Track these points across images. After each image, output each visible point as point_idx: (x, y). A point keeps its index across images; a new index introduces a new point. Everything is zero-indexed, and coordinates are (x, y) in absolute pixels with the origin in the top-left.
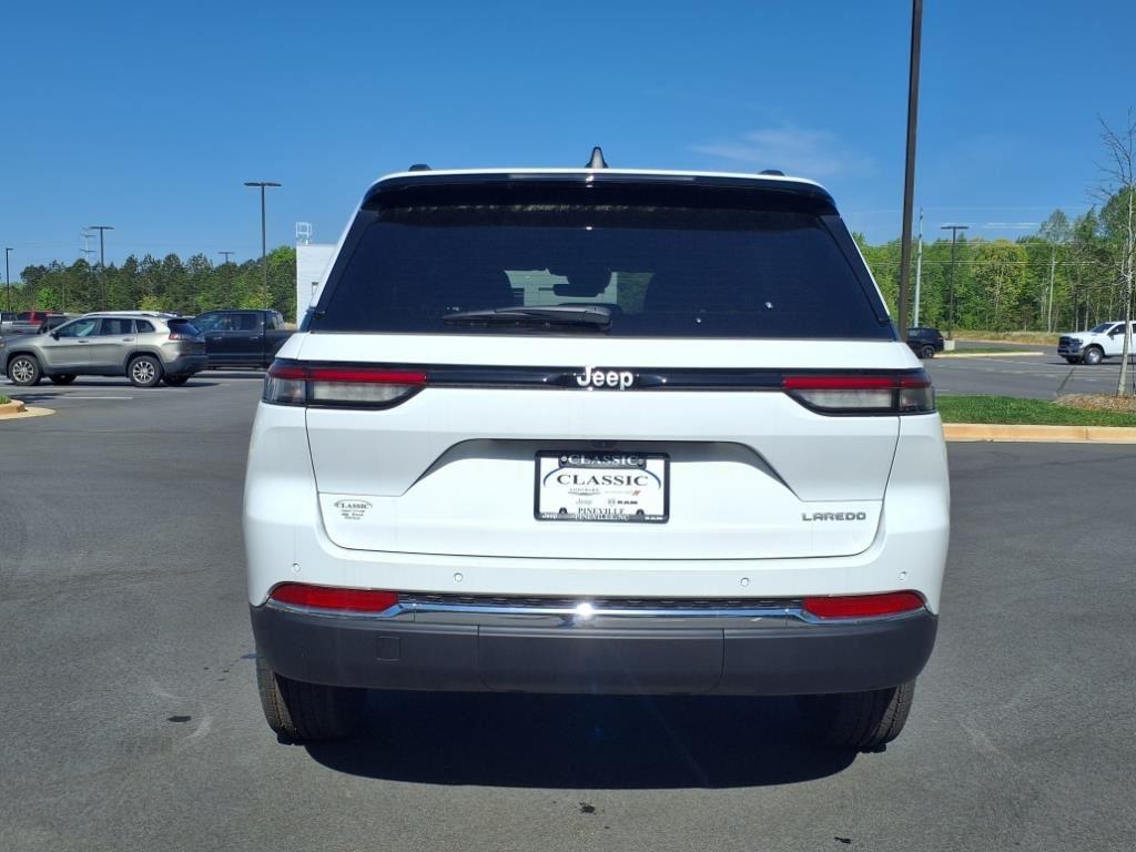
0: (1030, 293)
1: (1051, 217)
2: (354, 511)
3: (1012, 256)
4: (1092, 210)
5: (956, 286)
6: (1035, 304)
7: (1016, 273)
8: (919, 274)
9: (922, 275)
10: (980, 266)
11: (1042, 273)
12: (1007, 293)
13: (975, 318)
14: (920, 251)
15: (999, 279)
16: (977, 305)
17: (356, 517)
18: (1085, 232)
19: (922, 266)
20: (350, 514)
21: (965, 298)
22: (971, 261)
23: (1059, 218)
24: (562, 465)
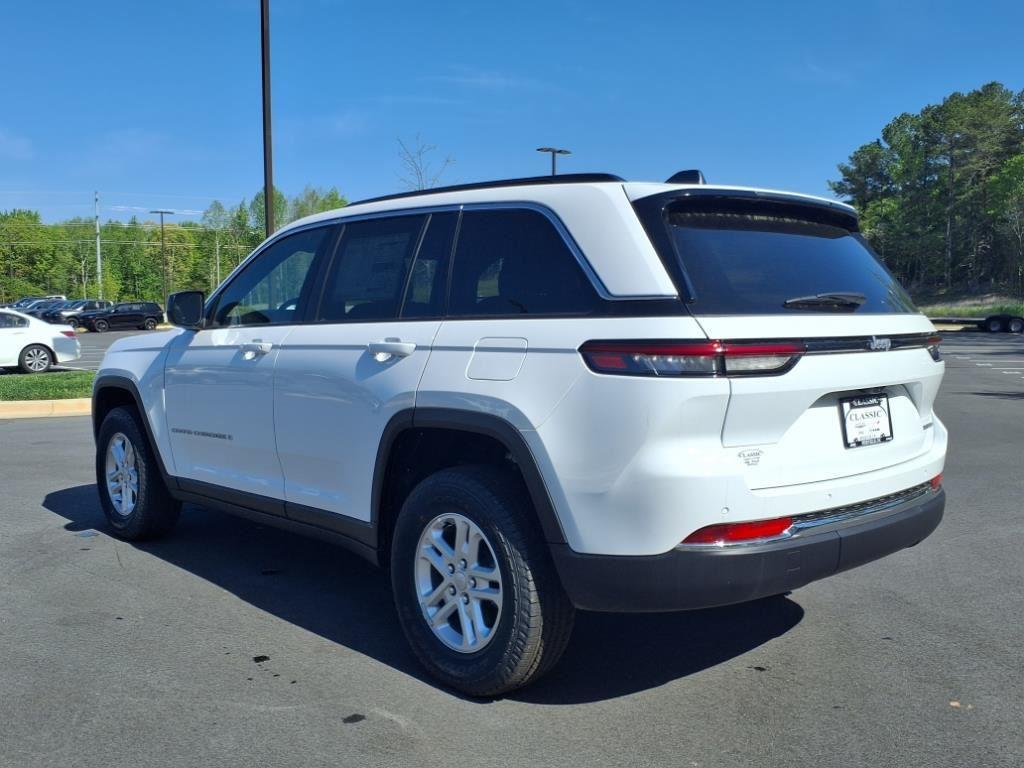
0: (201, 271)
1: (211, 206)
2: (752, 459)
3: (181, 239)
4: (243, 203)
5: (133, 264)
6: (205, 281)
7: (185, 253)
8: (99, 252)
9: (102, 253)
10: (154, 247)
11: (209, 254)
12: (179, 271)
13: (154, 293)
14: (98, 231)
15: (171, 259)
16: (154, 281)
17: (755, 463)
18: (240, 222)
19: (101, 245)
20: (750, 461)
21: (143, 275)
22: (144, 243)
23: (217, 207)
24: (852, 407)
